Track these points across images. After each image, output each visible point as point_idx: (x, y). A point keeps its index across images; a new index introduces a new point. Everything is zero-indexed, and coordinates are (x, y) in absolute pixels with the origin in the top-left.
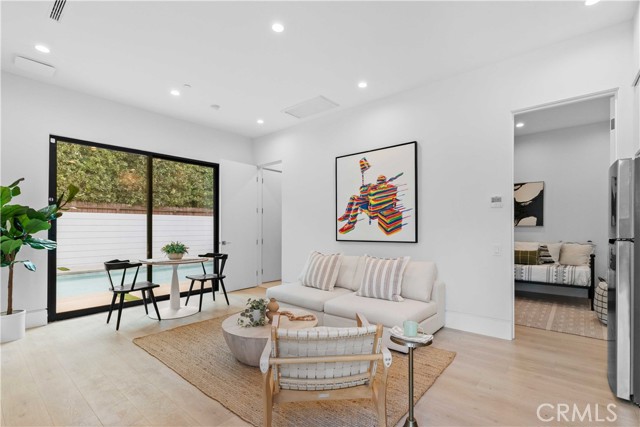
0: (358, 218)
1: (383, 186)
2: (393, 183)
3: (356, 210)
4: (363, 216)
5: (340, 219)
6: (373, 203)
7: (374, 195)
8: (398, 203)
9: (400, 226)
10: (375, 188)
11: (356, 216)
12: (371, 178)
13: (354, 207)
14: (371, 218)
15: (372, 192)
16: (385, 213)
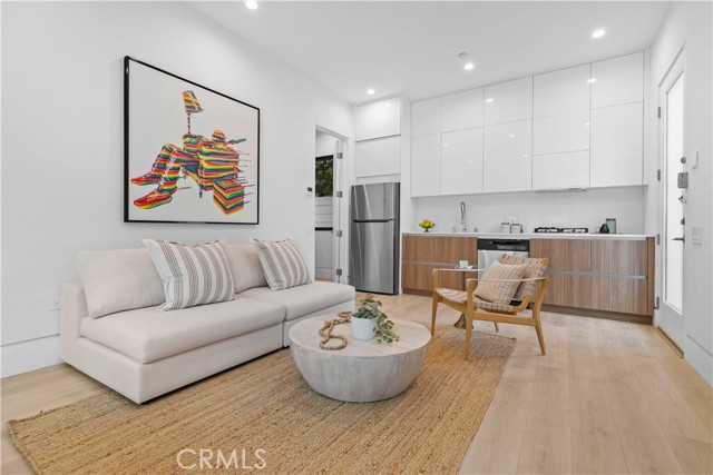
0: (179, 184)
1: (220, 146)
2: (235, 147)
3: (176, 170)
4: (188, 183)
5: (138, 181)
6: (206, 166)
7: (208, 154)
8: (240, 175)
9: (242, 204)
10: (208, 144)
11: (175, 180)
12: (204, 128)
13: (170, 165)
14: (202, 187)
15: (205, 149)
16: (223, 184)
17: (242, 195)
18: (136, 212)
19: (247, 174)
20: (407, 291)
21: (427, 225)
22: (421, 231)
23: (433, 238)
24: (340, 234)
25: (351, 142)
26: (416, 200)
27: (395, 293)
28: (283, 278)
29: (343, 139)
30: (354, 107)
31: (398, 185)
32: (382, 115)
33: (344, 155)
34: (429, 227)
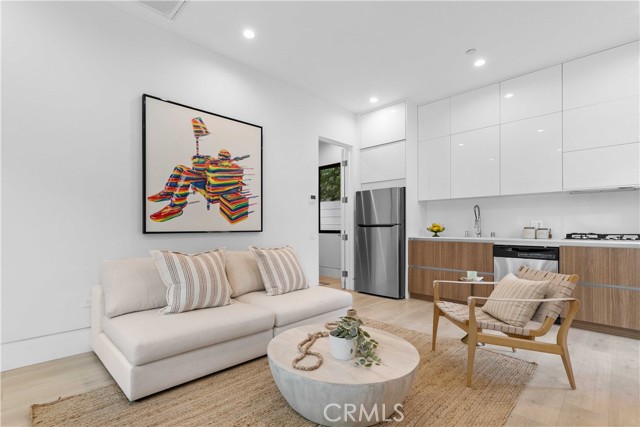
0: (189, 199)
1: (226, 163)
2: (240, 163)
3: (187, 187)
4: (197, 197)
5: (153, 198)
6: (213, 182)
7: (214, 172)
8: (244, 188)
9: (247, 213)
10: (215, 163)
11: (186, 195)
12: (210, 148)
13: (181, 183)
14: (209, 201)
15: (212, 168)
16: (229, 197)
17: (247, 206)
18: (152, 225)
19: (251, 186)
20: (414, 296)
21: (435, 229)
22: (430, 236)
23: (443, 243)
24: (346, 238)
25: (355, 150)
26: (424, 204)
27: (401, 297)
28: (279, 284)
29: (347, 148)
30: (358, 116)
31: (403, 190)
32: (387, 122)
33: (349, 163)
34: (439, 231)
